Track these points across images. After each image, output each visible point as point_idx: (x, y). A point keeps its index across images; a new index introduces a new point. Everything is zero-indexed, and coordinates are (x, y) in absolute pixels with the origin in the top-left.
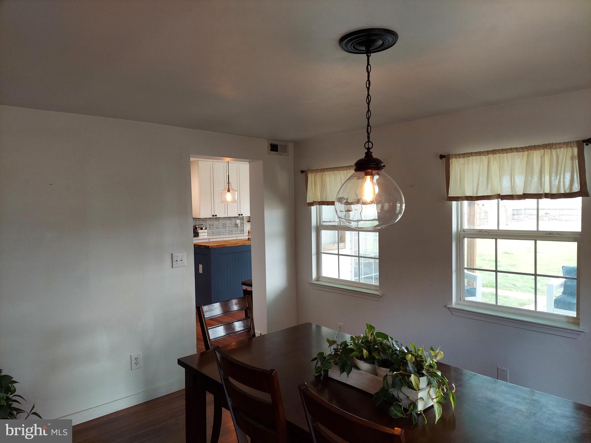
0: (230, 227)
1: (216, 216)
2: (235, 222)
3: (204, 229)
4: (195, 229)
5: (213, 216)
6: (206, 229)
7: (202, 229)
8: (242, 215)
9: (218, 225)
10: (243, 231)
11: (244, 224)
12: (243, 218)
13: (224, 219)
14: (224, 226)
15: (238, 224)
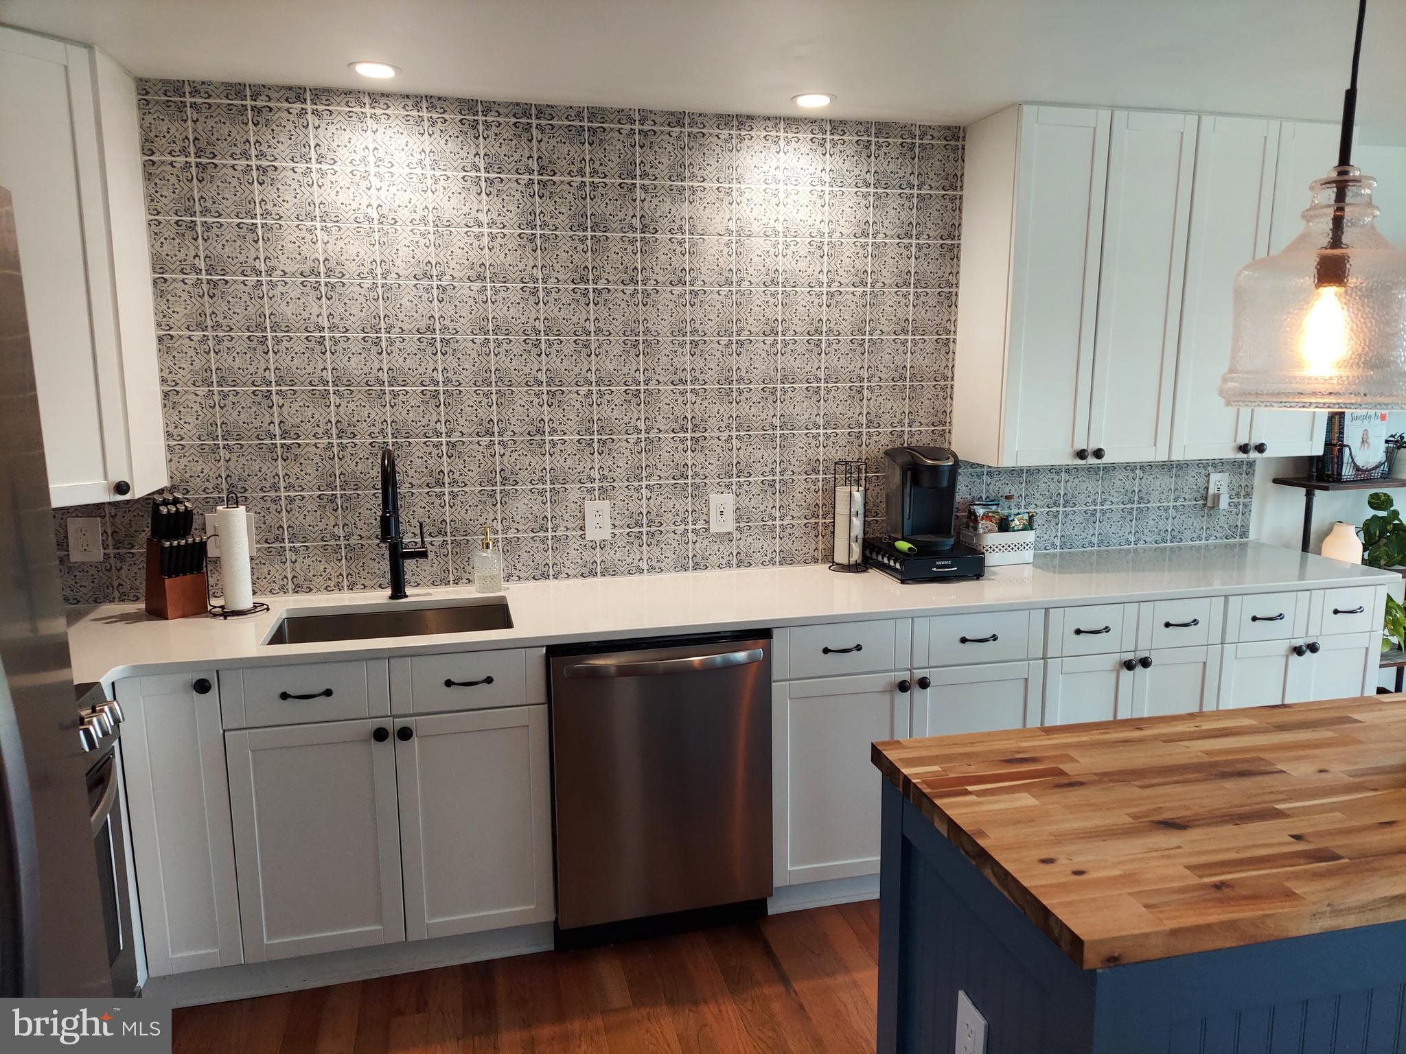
0: (1166, 510)
1: (1098, 454)
2: (1201, 482)
3: (1016, 523)
4: (968, 527)
5: (1081, 454)
6: (1029, 526)
7: (1004, 526)
8: (1260, 448)
9: (1099, 501)
10: (1244, 534)
11: (1253, 497)
12: (1251, 464)
13: (1138, 471)
14: (1135, 506)
15: (1217, 498)
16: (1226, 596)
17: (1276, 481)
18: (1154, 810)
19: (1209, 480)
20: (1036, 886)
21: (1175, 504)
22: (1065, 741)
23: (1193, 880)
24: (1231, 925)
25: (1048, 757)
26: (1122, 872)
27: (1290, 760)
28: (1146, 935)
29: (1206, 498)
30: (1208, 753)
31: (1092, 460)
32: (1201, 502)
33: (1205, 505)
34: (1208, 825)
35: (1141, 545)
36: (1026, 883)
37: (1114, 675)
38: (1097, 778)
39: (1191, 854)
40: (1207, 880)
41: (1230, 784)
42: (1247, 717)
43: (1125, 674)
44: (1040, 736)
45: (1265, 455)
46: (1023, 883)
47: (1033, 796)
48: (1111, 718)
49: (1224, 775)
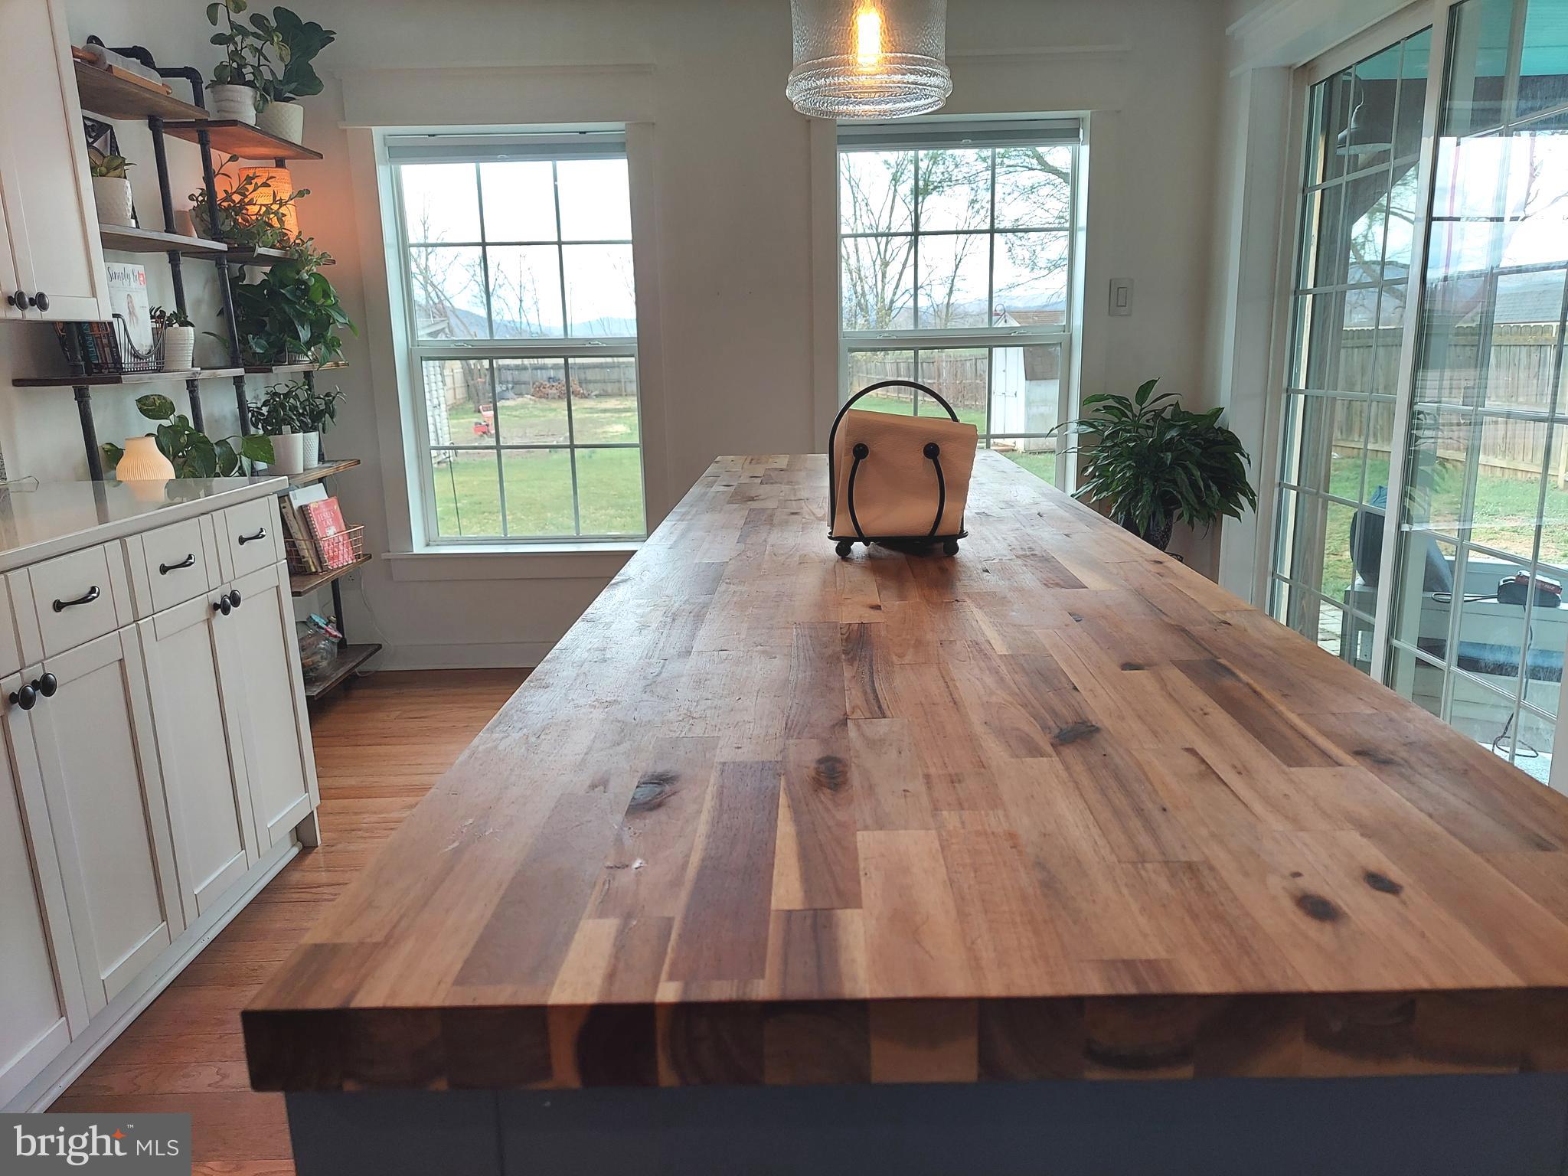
8: (41, 301)
16: (122, 538)
17: (17, 383)
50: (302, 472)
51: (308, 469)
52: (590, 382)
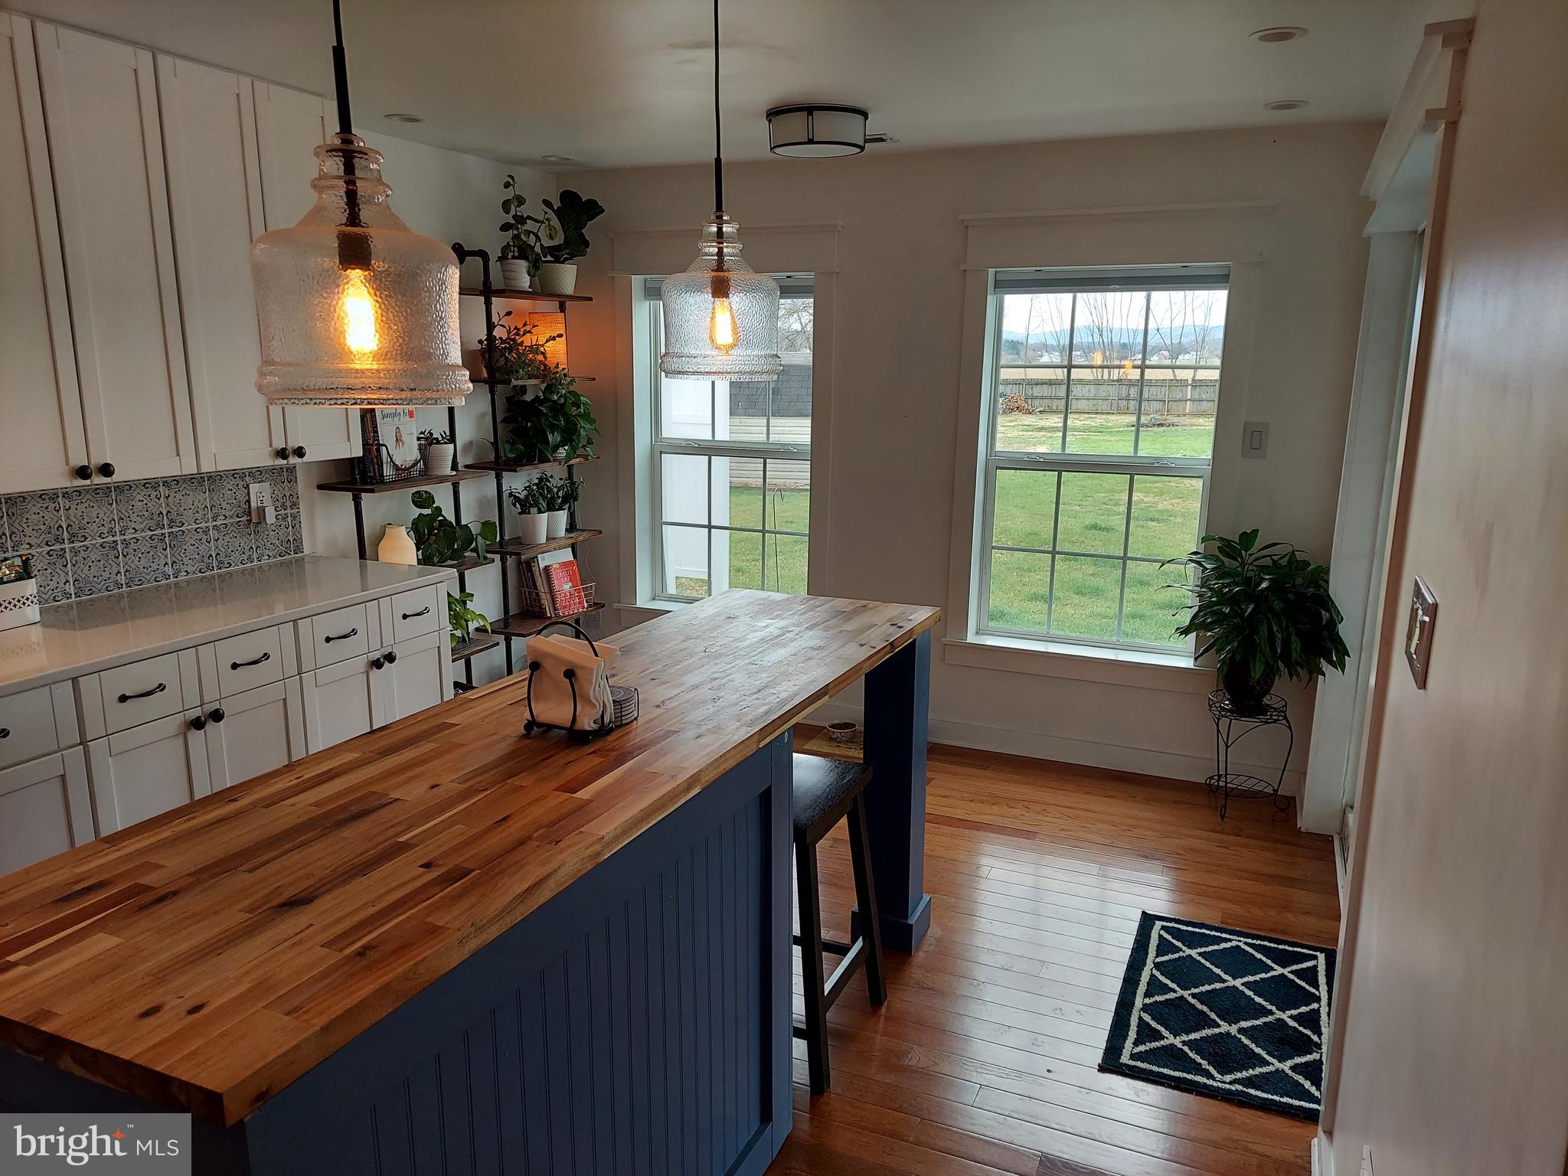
0: (206, 531)
1: (106, 470)
2: (241, 495)
5: (82, 472)
6: (25, 574)
8: (300, 452)
9: (117, 529)
10: (299, 549)
11: (300, 506)
12: (292, 470)
13: (161, 488)
14: (166, 531)
15: (261, 511)
16: (295, 621)
17: (320, 487)
18: (272, 892)
19: (249, 492)
20: (141, 1053)
21: (215, 523)
22: (138, 846)
23: (334, 957)
24: (384, 991)
25: (121, 875)
26: (250, 985)
27: (401, 785)
28: (296, 1047)
29: (250, 513)
30: (316, 804)
31: (99, 480)
32: (245, 518)
33: (250, 521)
34: (336, 887)
35: (182, 577)
36: (126, 1055)
37: (181, 739)
38: (191, 879)
39: (324, 929)
40: (347, 951)
41: (347, 833)
42: (349, 751)
43: (196, 736)
44: (103, 850)
45: (306, 459)
46: (122, 1056)
47: (111, 934)
48: (187, 801)
49: (340, 824)
50: (545, 541)
51: (554, 539)
52: (1036, 398)
